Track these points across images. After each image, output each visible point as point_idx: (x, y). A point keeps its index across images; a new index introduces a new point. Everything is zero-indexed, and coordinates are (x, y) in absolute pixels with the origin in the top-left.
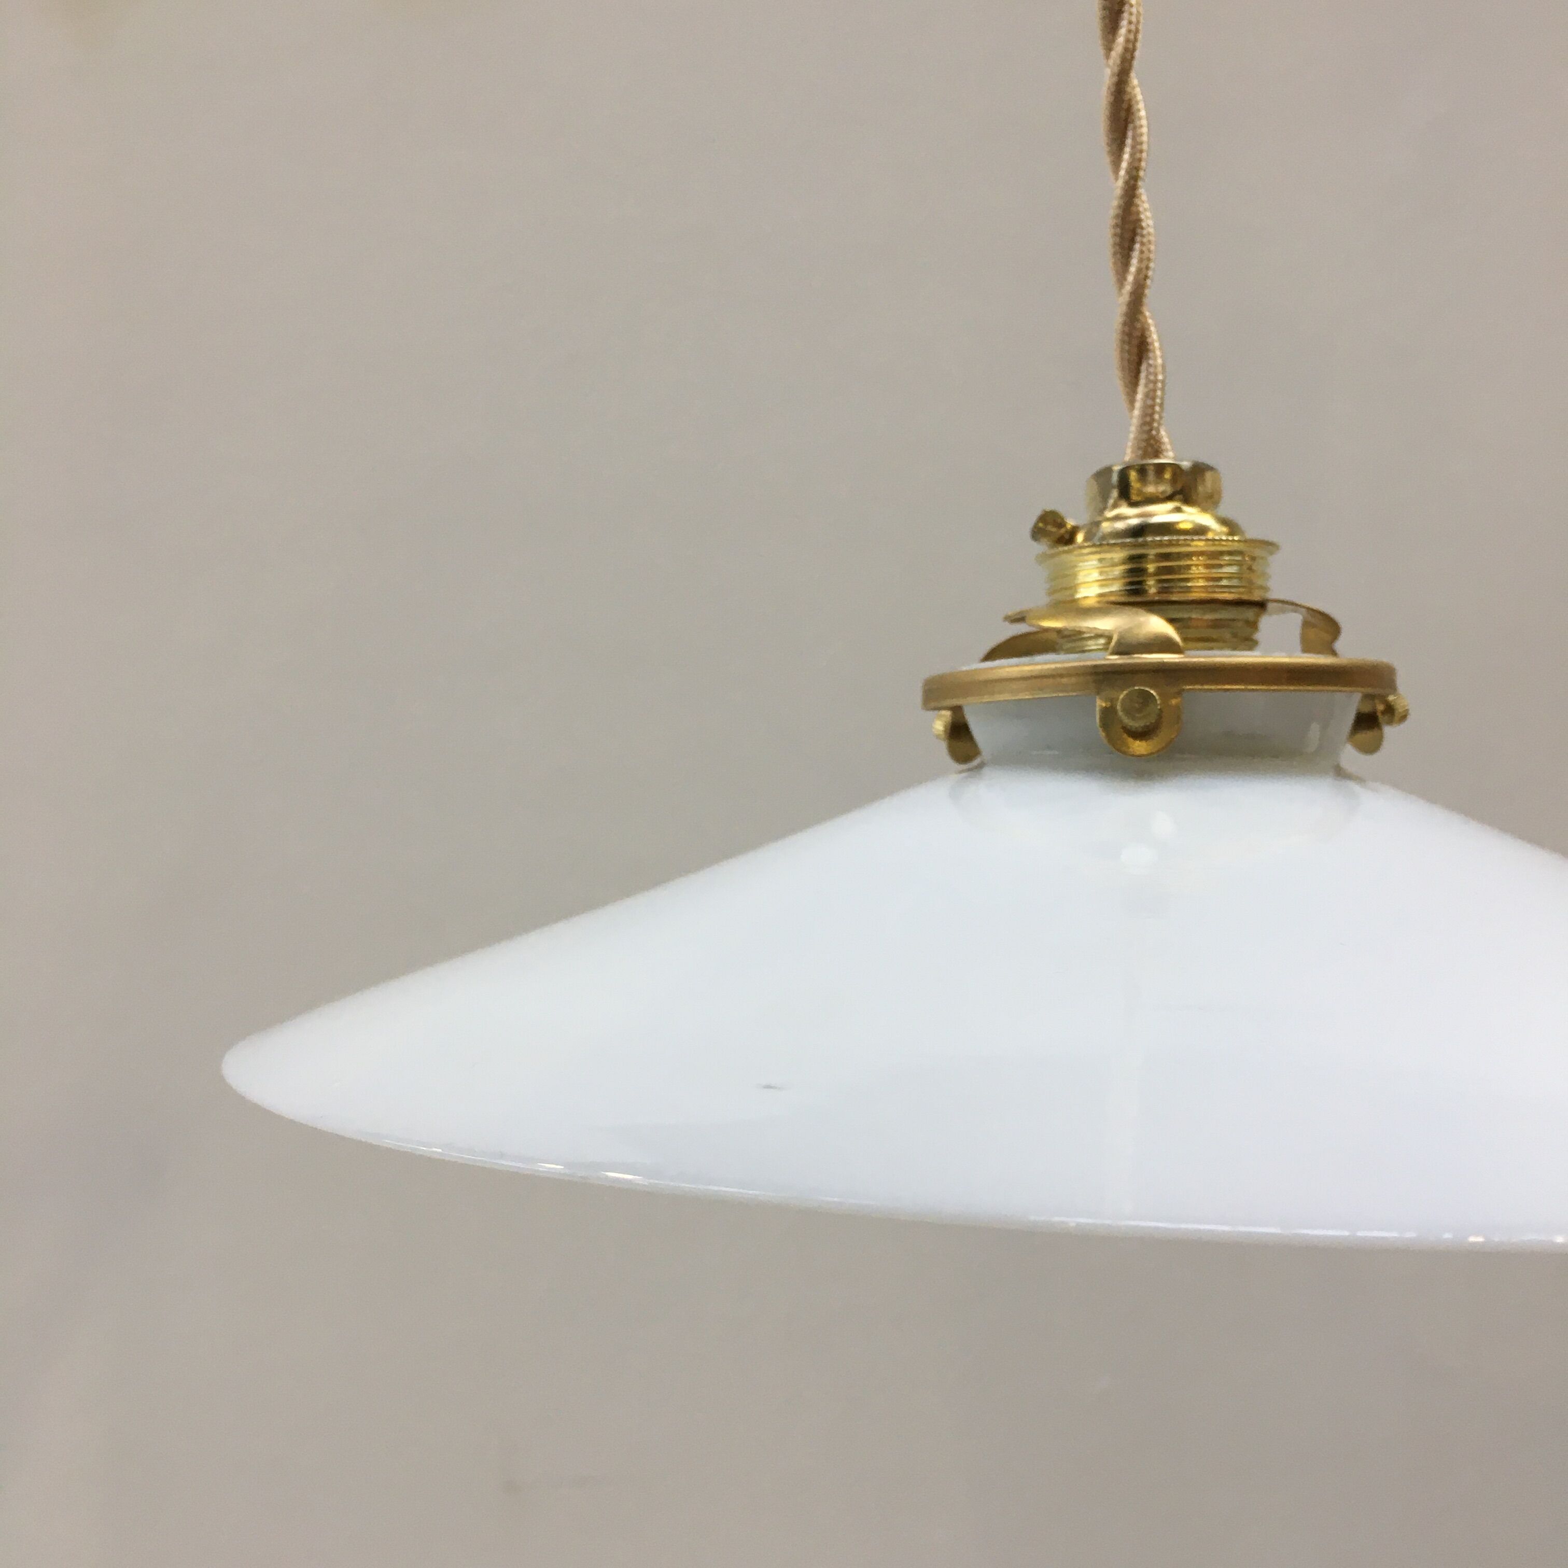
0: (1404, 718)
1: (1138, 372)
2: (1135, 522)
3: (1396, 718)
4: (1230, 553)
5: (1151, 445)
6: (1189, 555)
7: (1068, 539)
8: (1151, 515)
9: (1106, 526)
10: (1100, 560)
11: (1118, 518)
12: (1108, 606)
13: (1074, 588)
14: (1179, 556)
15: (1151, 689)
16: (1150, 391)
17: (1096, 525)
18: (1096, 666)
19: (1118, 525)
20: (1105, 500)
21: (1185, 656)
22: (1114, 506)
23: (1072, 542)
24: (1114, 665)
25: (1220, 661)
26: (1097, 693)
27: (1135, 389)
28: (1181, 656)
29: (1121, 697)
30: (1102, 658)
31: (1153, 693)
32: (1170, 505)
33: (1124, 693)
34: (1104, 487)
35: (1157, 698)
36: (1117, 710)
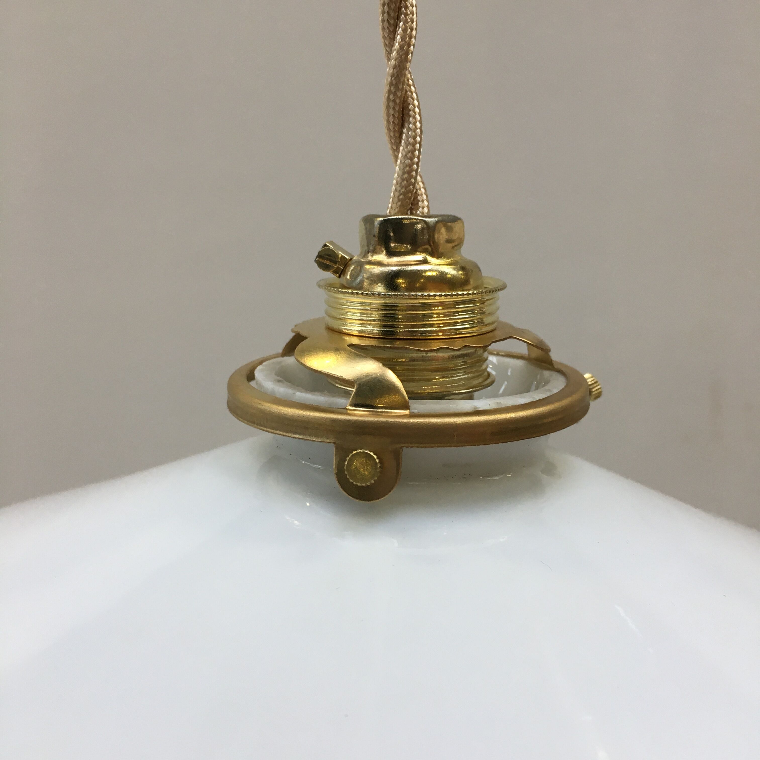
5: (409, 198)
7: (340, 273)
8: (406, 264)
9: (370, 268)
11: (377, 263)
13: (344, 321)
15: (373, 452)
16: (409, 152)
17: (361, 265)
18: (334, 420)
19: (377, 270)
20: (368, 244)
21: (410, 412)
22: (375, 252)
23: (344, 275)
24: (348, 421)
25: (436, 423)
26: (334, 443)
27: (397, 150)
28: (407, 412)
29: (348, 458)
30: (344, 407)
31: (375, 457)
32: (419, 257)
33: (350, 455)
34: (369, 233)
35: (377, 461)
36: (345, 470)
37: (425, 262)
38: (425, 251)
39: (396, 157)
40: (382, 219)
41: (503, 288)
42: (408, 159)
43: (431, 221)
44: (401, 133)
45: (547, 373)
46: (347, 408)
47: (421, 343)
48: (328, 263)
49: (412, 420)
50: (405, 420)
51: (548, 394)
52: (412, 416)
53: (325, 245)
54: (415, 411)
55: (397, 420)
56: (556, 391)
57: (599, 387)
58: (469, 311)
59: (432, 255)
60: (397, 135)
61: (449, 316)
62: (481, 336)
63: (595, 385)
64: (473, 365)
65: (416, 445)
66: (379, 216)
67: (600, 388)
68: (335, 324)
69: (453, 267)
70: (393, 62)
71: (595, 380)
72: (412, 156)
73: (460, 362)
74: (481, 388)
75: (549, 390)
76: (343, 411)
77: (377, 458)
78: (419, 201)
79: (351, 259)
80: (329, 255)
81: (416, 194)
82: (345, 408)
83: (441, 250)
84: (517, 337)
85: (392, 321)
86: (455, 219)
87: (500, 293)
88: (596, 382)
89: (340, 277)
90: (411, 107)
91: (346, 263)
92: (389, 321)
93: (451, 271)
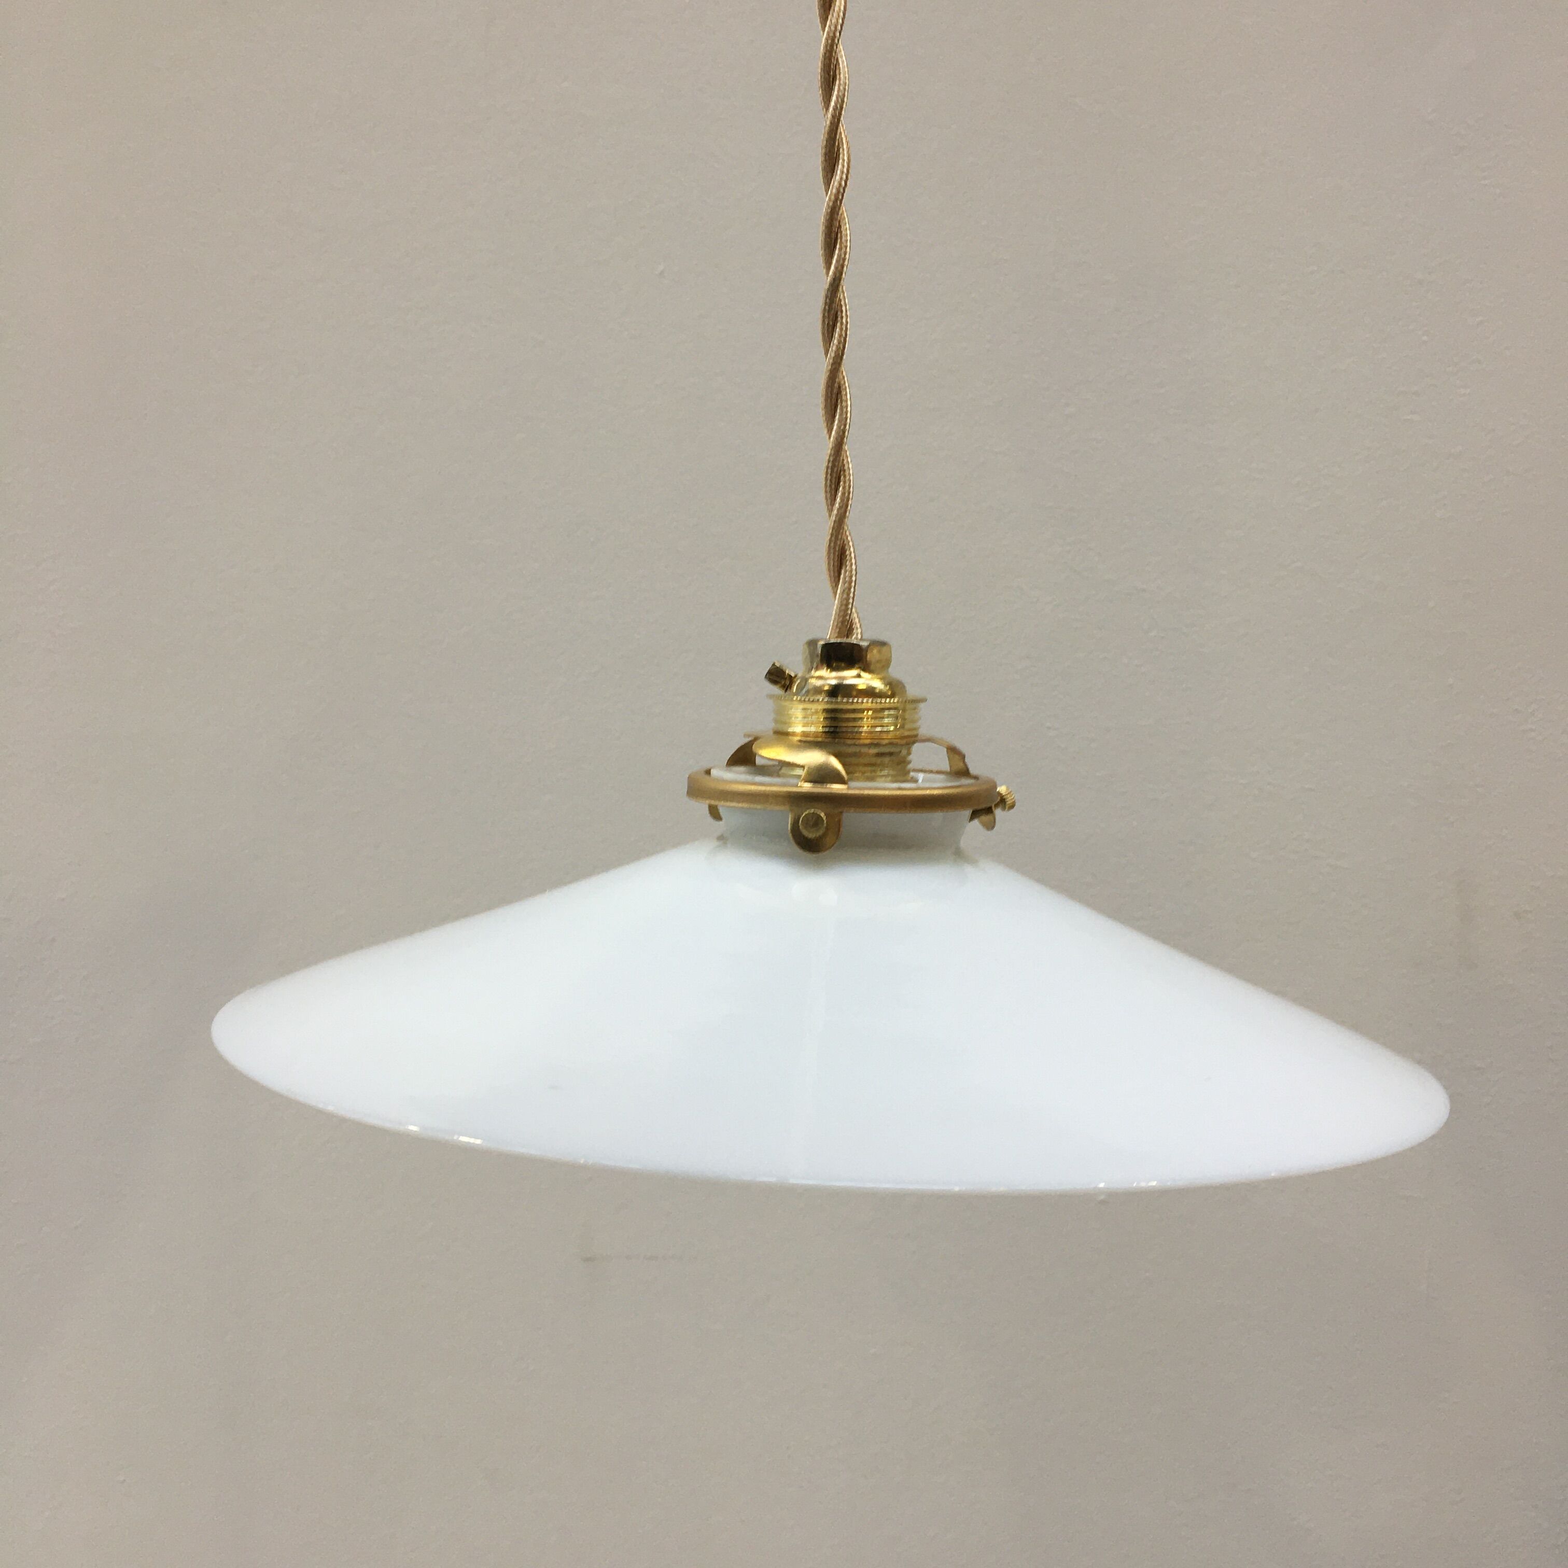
0: (1012, 806)
1: (839, 574)
2: (834, 682)
3: (1007, 807)
4: (889, 709)
5: (846, 626)
6: (862, 711)
7: (787, 688)
8: (844, 678)
9: (814, 682)
10: (804, 709)
11: (820, 678)
12: (809, 743)
13: (789, 724)
14: (854, 711)
15: (821, 812)
16: (846, 589)
17: (805, 680)
18: (788, 792)
19: (819, 683)
20: (812, 662)
21: (848, 786)
22: (817, 669)
23: (790, 689)
24: (802, 792)
25: (869, 794)
27: (837, 585)
28: (846, 786)
29: (802, 816)
31: (823, 815)
32: (854, 672)
33: (804, 815)
34: (812, 655)
35: (824, 818)
36: (799, 825)
37: (859, 676)
38: (860, 668)
39: (835, 593)
40: (824, 642)
41: (923, 700)
42: (845, 594)
43: (864, 644)
48: (777, 679)
49: (850, 792)
50: (844, 792)
52: (850, 789)
54: (852, 786)
55: (839, 792)
59: (864, 670)
60: (836, 574)
62: (904, 738)
63: (1008, 796)
64: (898, 764)
66: (822, 639)
68: (780, 727)
69: (882, 682)
70: (833, 518)
72: (848, 593)
73: (886, 760)
78: (854, 628)
79: (796, 676)
80: (778, 673)
81: (852, 624)
83: (872, 667)
86: (883, 644)
87: (922, 705)
89: (786, 691)
90: (848, 552)
91: (791, 679)
93: (879, 685)
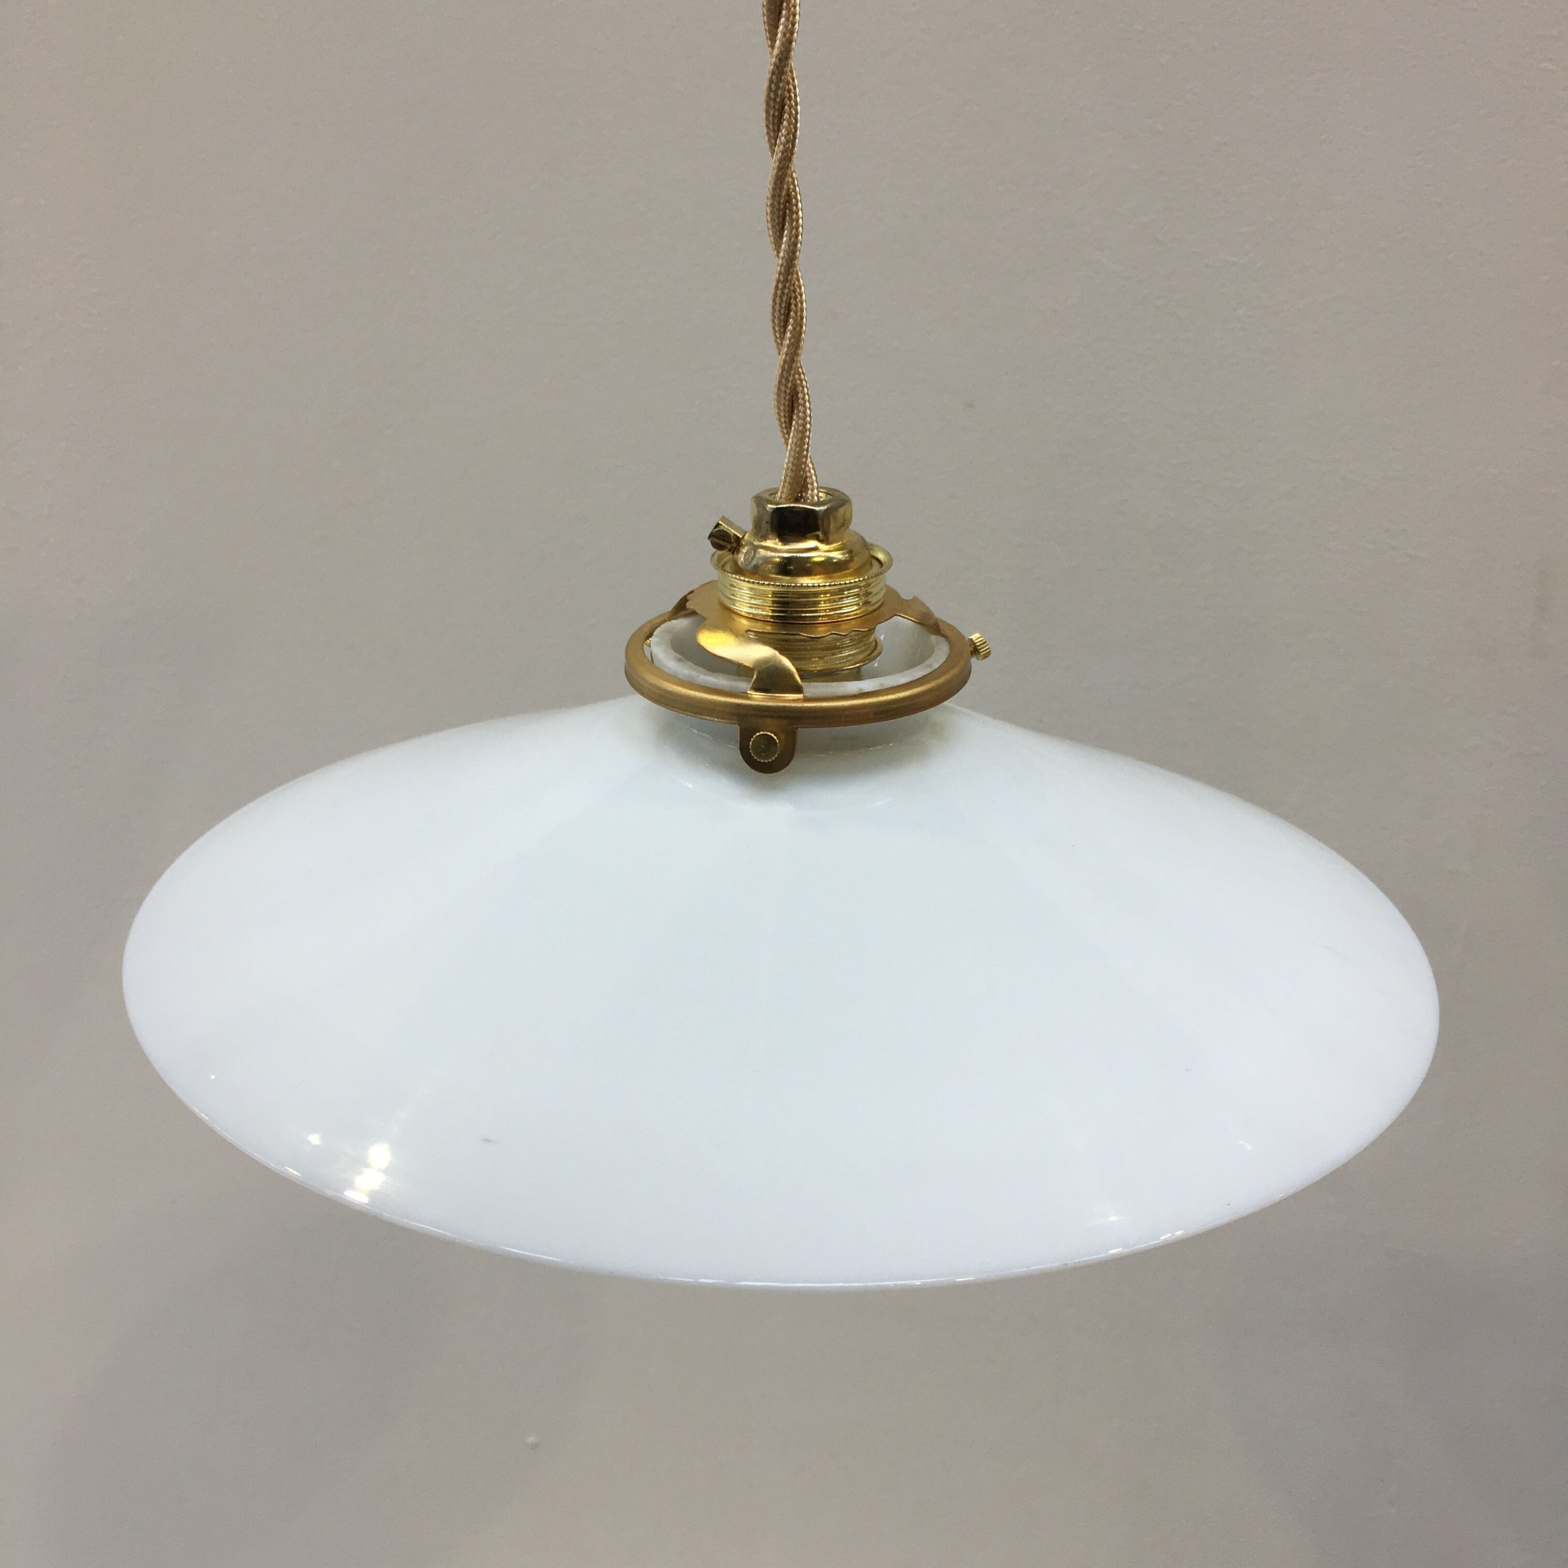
0: (988, 653)
2: (786, 555)
3: (982, 656)
5: (799, 482)
8: (797, 551)
9: (763, 553)
10: (751, 589)
11: (769, 549)
13: (734, 602)
14: (808, 594)
15: (773, 734)
16: (800, 439)
17: (753, 548)
18: (738, 705)
19: (770, 556)
20: (761, 529)
21: (803, 696)
22: (767, 536)
23: (737, 553)
24: (751, 706)
25: (827, 706)
26: (739, 724)
27: (787, 435)
28: (800, 696)
29: (752, 739)
30: (745, 691)
31: (775, 738)
32: (812, 543)
33: (754, 736)
34: (760, 518)
35: (778, 741)
36: (750, 749)
37: (815, 548)
38: (815, 538)
39: (786, 442)
40: (775, 507)
42: (798, 446)
43: (820, 510)
44: (791, 419)
45: (933, 638)
46: (748, 692)
47: (811, 627)
48: (722, 543)
49: (806, 705)
50: (800, 705)
51: (929, 671)
52: (806, 700)
53: (718, 525)
54: (808, 695)
55: (793, 705)
56: (936, 666)
57: (987, 647)
58: (855, 595)
59: (822, 541)
60: (787, 420)
61: (835, 602)
62: (868, 616)
63: (983, 646)
65: (809, 726)
66: (771, 502)
67: (989, 648)
68: (727, 603)
69: (841, 552)
70: (783, 356)
71: (984, 641)
72: (802, 444)
74: (867, 662)
75: (930, 666)
76: (745, 696)
77: (777, 739)
78: (808, 483)
79: (743, 539)
80: (723, 536)
81: (806, 480)
82: (746, 693)
83: (830, 535)
84: (903, 615)
85: (785, 607)
88: (985, 642)
89: (733, 553)
90: (800, 395)
91: (738, 543)
92: (782, 607)
93: (837, 555)
